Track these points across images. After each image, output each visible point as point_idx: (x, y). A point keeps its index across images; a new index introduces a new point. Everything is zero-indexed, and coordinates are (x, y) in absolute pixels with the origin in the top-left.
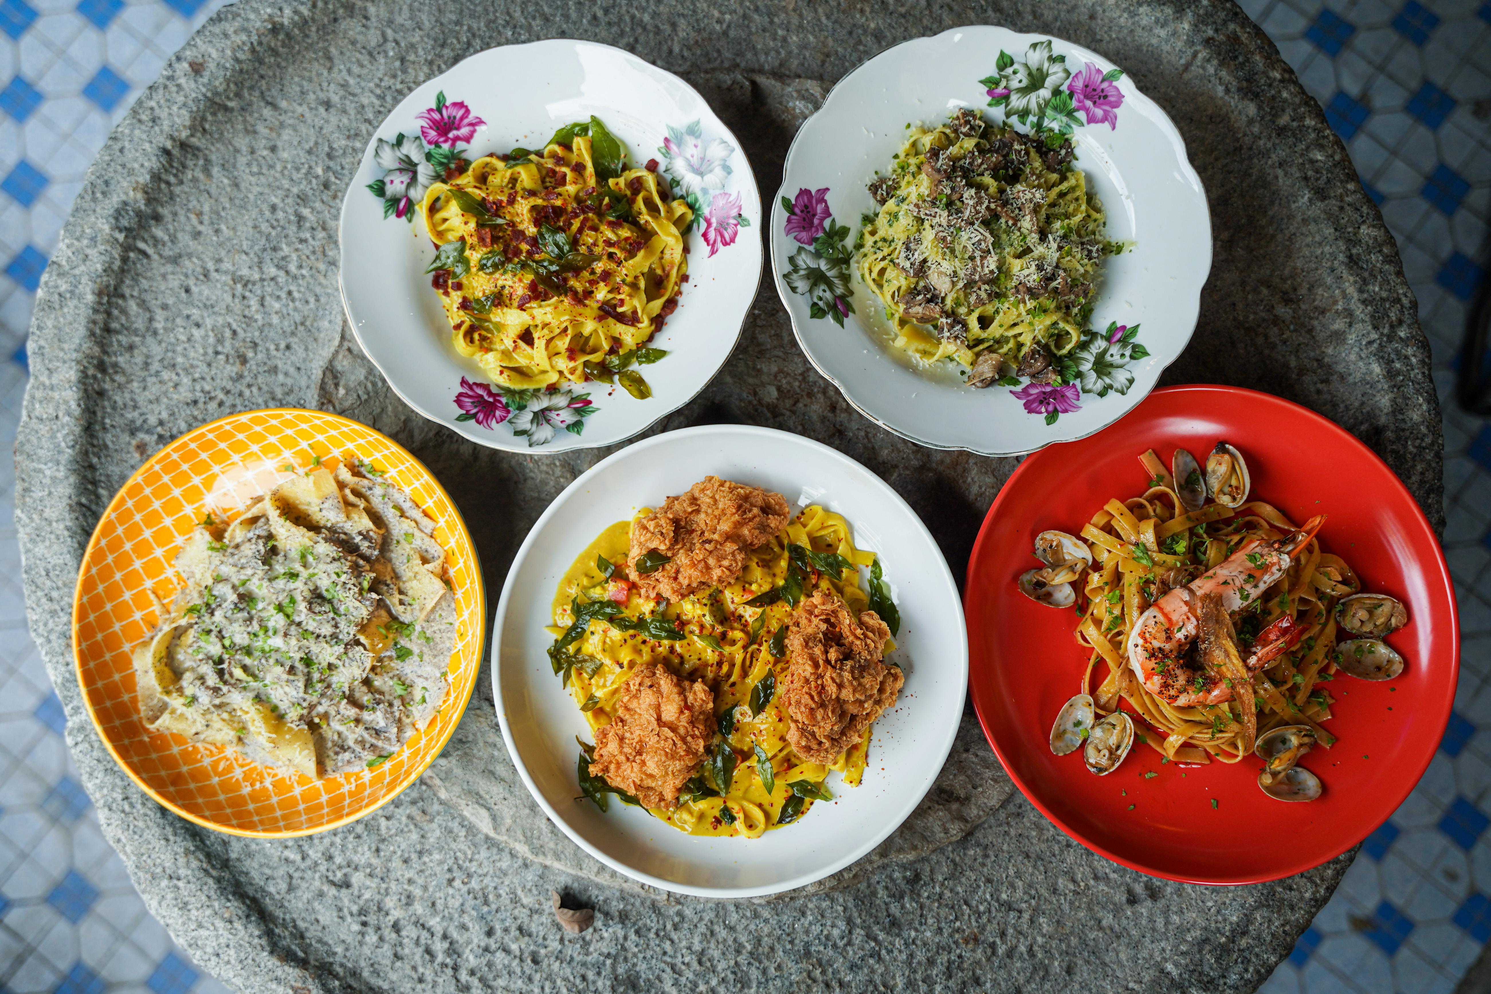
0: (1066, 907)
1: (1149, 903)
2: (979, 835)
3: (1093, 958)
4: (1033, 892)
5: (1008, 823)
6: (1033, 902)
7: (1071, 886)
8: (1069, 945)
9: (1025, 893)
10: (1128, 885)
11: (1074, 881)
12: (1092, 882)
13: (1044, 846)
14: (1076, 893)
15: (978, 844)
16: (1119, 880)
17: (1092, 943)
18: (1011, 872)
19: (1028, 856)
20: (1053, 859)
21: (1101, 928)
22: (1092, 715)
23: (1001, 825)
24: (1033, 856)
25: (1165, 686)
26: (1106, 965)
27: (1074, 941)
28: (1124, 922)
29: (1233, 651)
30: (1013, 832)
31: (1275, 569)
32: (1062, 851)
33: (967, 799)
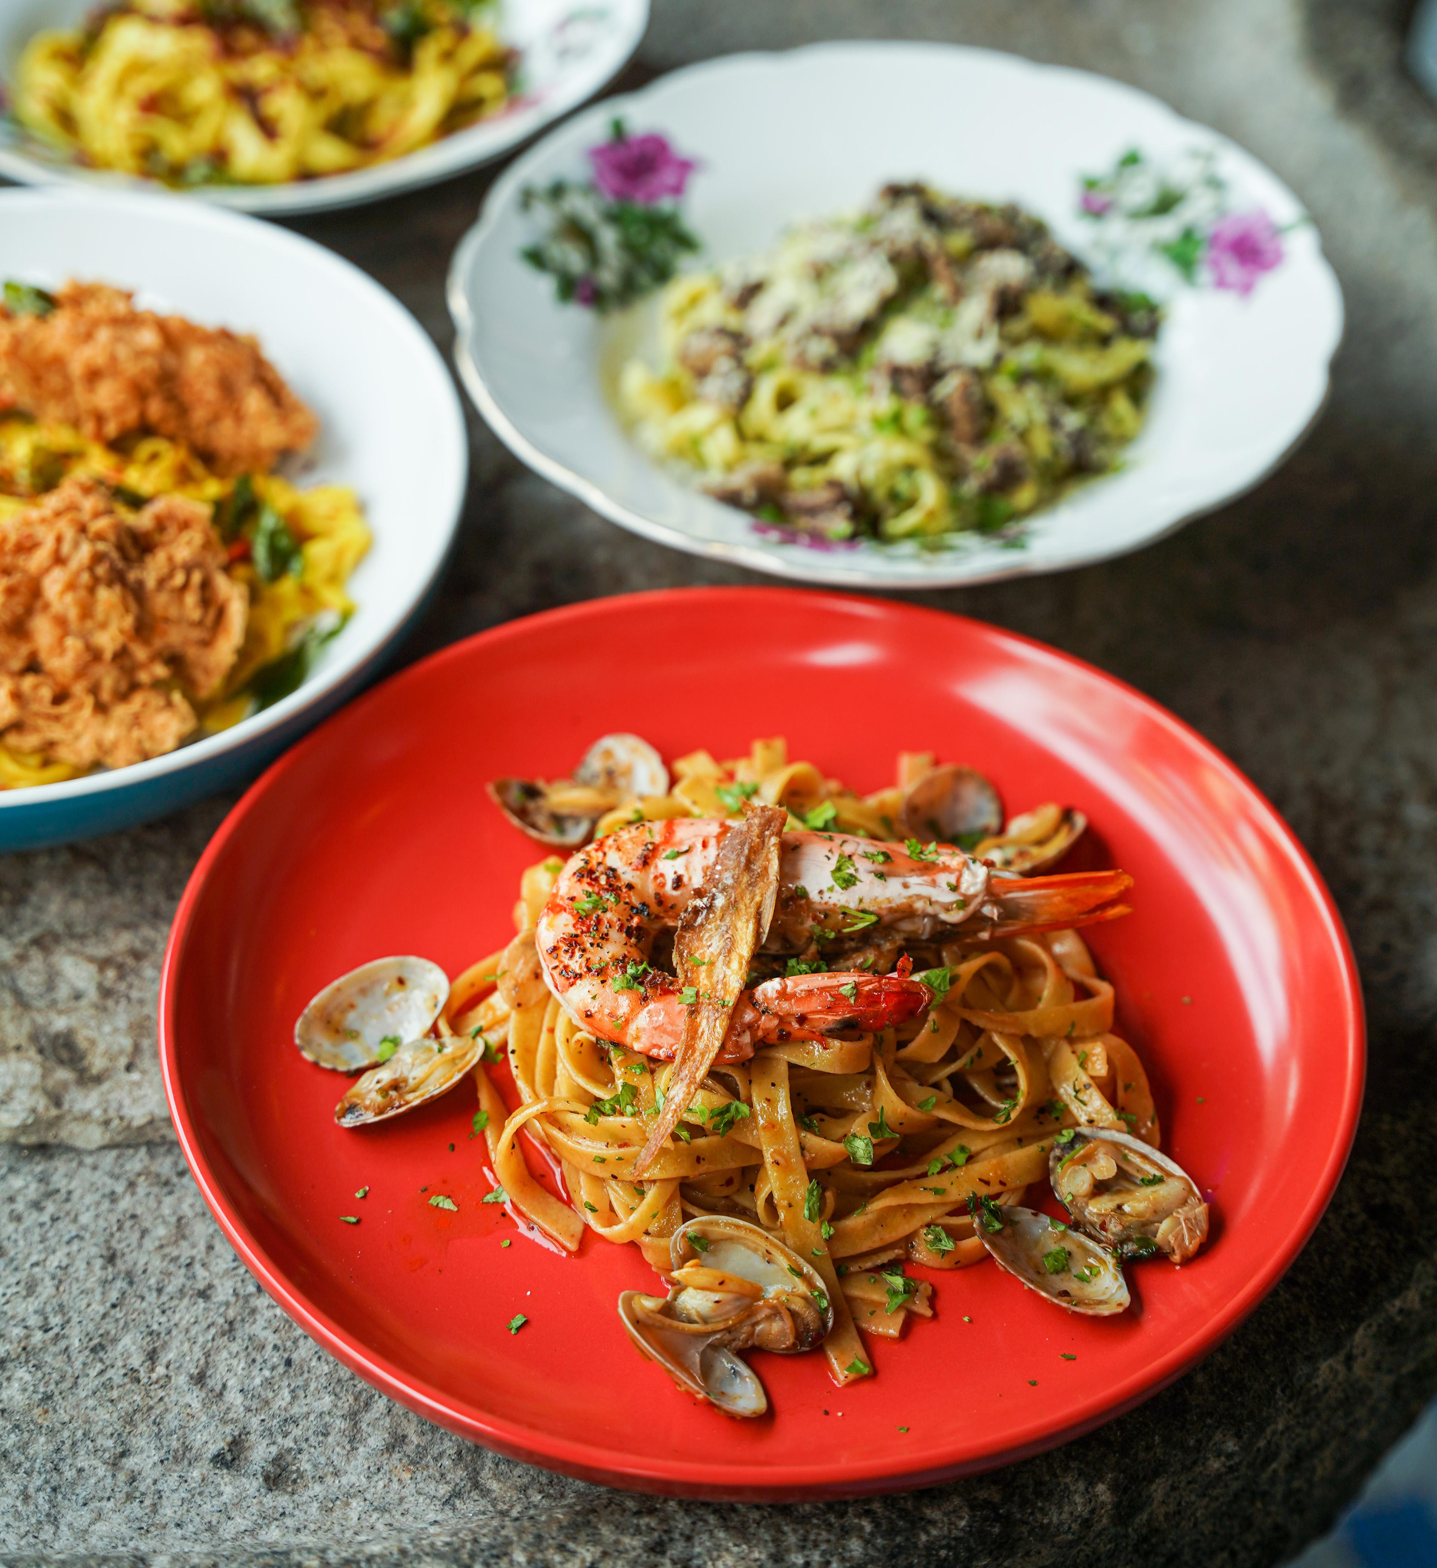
0: (89, 1383)
1: (253, 1485)
2: (61, 1166)
3: (41, 1498)
4: (55, 1320)
5: (132, 1185)
6: (38, 1337)
7: (136, 1361)
8: (23, 1447)
9: (40, 1312)
10: (245, 1432)
11: (152, 1356)
12: (181, 1380)
13: (157, 1263)
14: (133, 1375)
15: (43, 1179)
16: (238, 1411)
17: (69, 1474)
18: (54, 1261)
19: (111, 1259)
20: (152, 1297)
21: (115, 1464)
22: (429, 1024)
23: (116, 1177)
24: (121, 1265)
25: (573, 942)
26: (55, 1521)
27: (41, 1446)
28: (173, 1480)
29: (745, 949)
30: (125, 1203)
31: (944, 879)
32: (182, 1292)
33: (98, 1080)
